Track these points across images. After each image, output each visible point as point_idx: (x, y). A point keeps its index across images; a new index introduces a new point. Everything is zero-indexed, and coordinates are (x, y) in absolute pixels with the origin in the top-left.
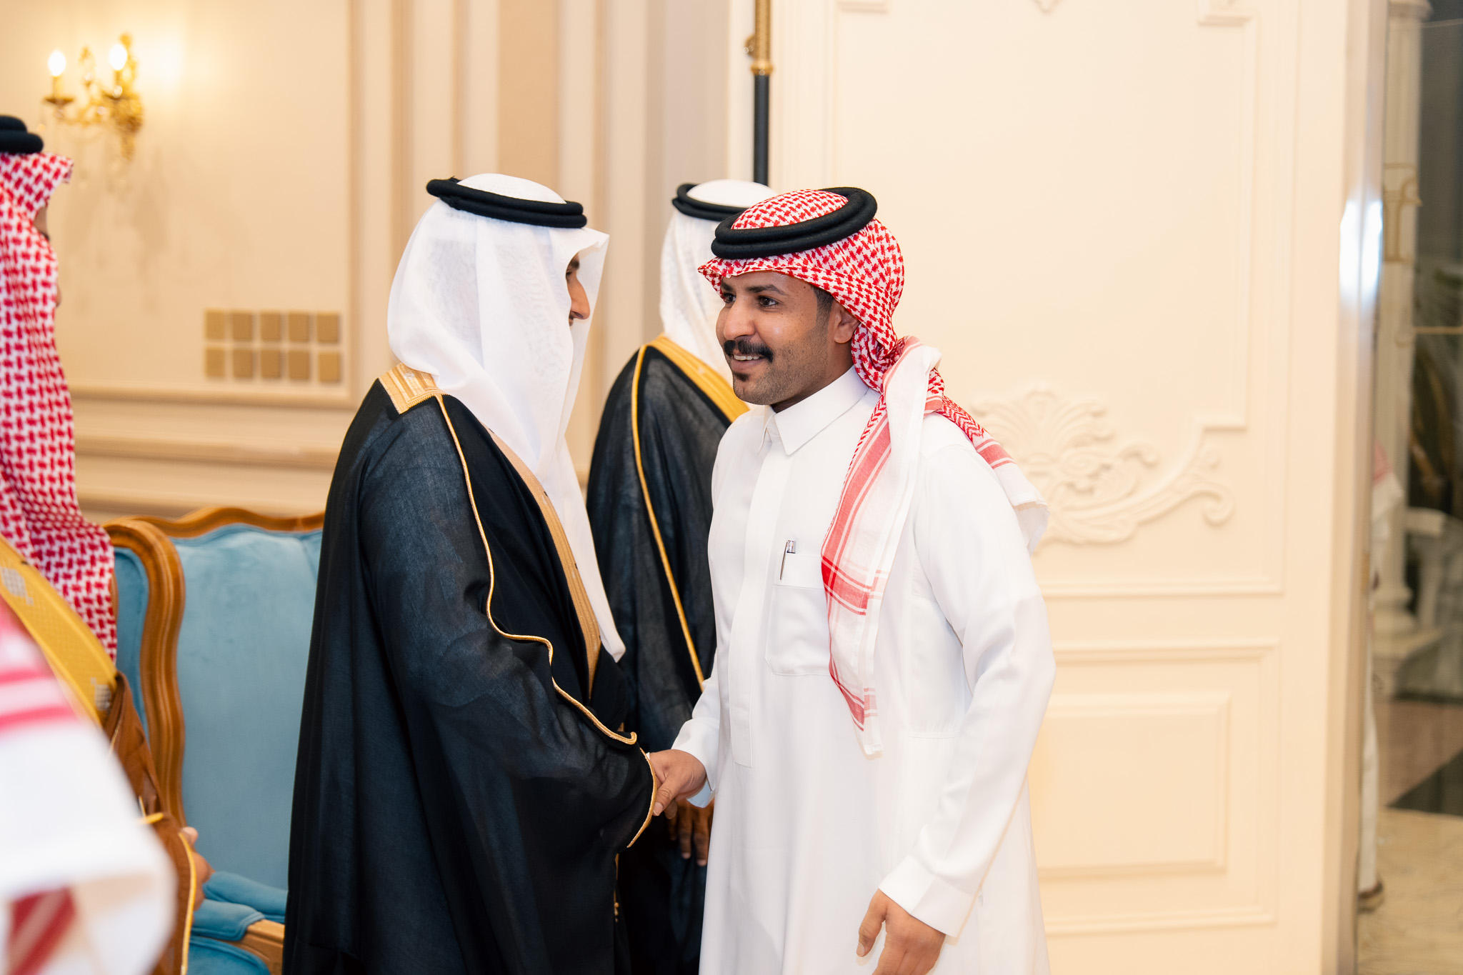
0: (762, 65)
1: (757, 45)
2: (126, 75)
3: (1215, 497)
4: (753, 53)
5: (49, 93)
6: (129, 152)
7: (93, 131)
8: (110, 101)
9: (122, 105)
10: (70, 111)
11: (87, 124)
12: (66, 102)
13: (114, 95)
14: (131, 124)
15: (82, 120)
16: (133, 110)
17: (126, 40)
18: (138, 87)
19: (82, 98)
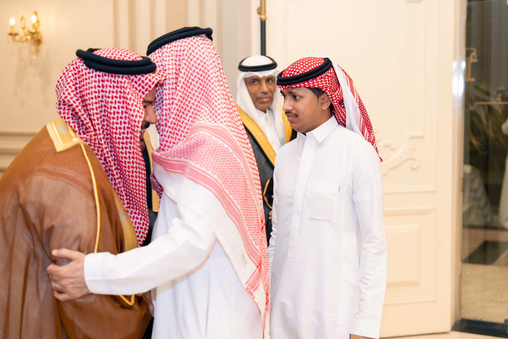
0: (263, 17)
1: (260, 11)
2: (36, 25)
3: (414, 160)
4: (259, 13)
5: (10, 31)
6: (37, 52)
7: (25, 44)
8: (32, 34)
9: (35, 35)
10: (17, 38)
11: (23, 42)
12: (16, 34)
13: (32, 32)
14: (39, 42)
15: (21, 41)
16: (39, 37)
17: (36, 14)
18: (40, 29)
19: (22, 33)
